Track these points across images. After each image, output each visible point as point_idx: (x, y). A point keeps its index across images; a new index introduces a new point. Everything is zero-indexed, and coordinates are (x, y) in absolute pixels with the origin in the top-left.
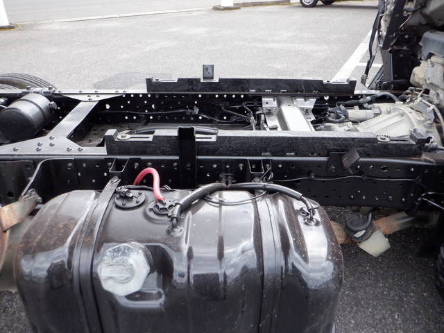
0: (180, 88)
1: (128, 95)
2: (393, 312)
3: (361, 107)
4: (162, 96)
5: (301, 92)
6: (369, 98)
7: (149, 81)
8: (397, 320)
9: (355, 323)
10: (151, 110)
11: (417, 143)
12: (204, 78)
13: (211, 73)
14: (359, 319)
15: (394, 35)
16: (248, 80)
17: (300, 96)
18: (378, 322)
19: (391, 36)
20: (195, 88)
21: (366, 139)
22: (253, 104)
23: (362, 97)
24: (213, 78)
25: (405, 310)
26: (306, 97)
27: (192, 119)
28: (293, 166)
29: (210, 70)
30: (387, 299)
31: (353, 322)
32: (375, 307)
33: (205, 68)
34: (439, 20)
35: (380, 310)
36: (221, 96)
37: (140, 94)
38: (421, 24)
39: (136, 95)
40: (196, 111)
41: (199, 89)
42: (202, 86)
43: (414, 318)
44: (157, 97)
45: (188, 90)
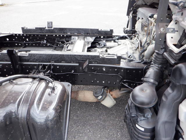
0: (37, 32)
1: (16, 35)
2: (118, 132)
3: (115, 41)
4: (30, 35)
5: (89, 34)
6: (117, 37)
7: (23, 28)
8: (119, 135)
9: (100, 136)
10: (26, 41)
11: (117, 58)
12: (48, 27)
13: (51, 25)
14: (102, 134)
15: (131, 9)
16: (66, 29)
17: (89, 36)
18: (110, 136)
19: (130, 10)
20: (43, 32)
21: (94, 56)
22: (69, 39)
23: (114, 37)
24: (52, 27)
25: (124, 131)
26: (91, 36)
27: (44, 45)
28: (64, 67)
29: (50, 24)
30: (117, 126)
31: (99, 136)
32: (111, 130)
33: (48, 23)
34: (147, 2)
35: (113, 131)
36: (56, 35)
37: (21, 34)
38: (143, 4)
39: (19, 35)
40: (45, 42)
41: (45, 32)
42: (46, 31)
43: (126, 135)
44: (28, 35)
45: (40, 33)
